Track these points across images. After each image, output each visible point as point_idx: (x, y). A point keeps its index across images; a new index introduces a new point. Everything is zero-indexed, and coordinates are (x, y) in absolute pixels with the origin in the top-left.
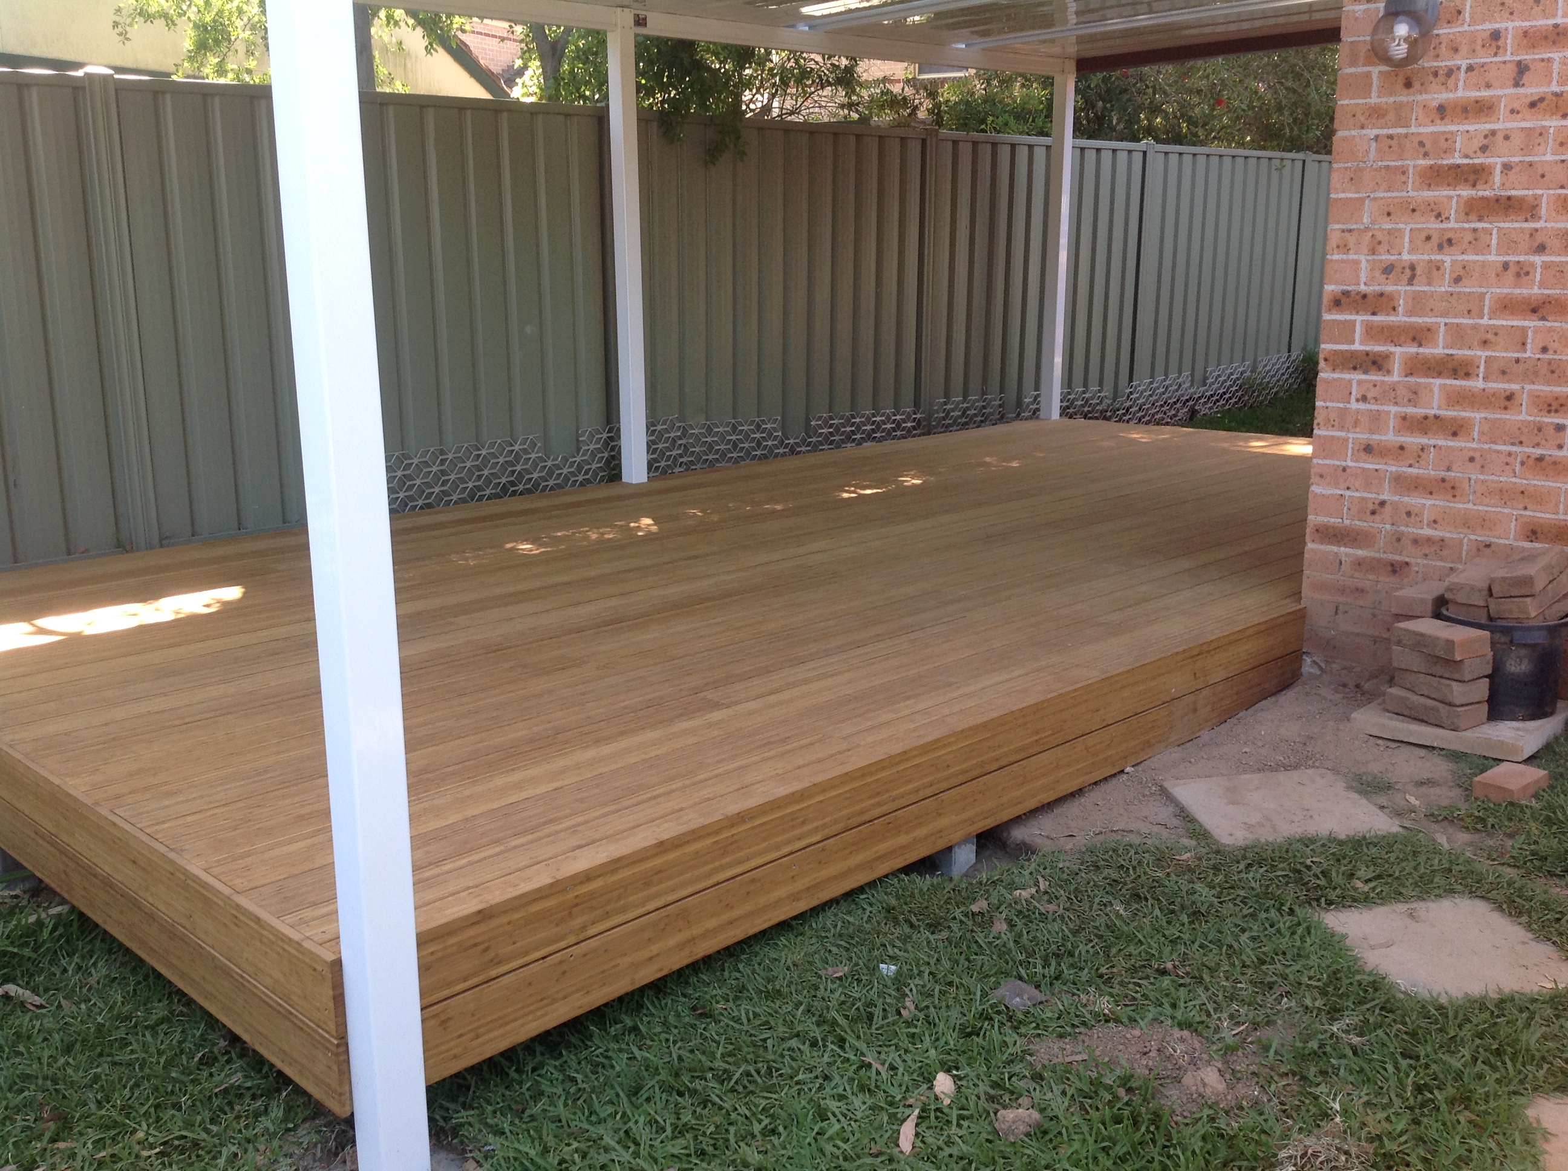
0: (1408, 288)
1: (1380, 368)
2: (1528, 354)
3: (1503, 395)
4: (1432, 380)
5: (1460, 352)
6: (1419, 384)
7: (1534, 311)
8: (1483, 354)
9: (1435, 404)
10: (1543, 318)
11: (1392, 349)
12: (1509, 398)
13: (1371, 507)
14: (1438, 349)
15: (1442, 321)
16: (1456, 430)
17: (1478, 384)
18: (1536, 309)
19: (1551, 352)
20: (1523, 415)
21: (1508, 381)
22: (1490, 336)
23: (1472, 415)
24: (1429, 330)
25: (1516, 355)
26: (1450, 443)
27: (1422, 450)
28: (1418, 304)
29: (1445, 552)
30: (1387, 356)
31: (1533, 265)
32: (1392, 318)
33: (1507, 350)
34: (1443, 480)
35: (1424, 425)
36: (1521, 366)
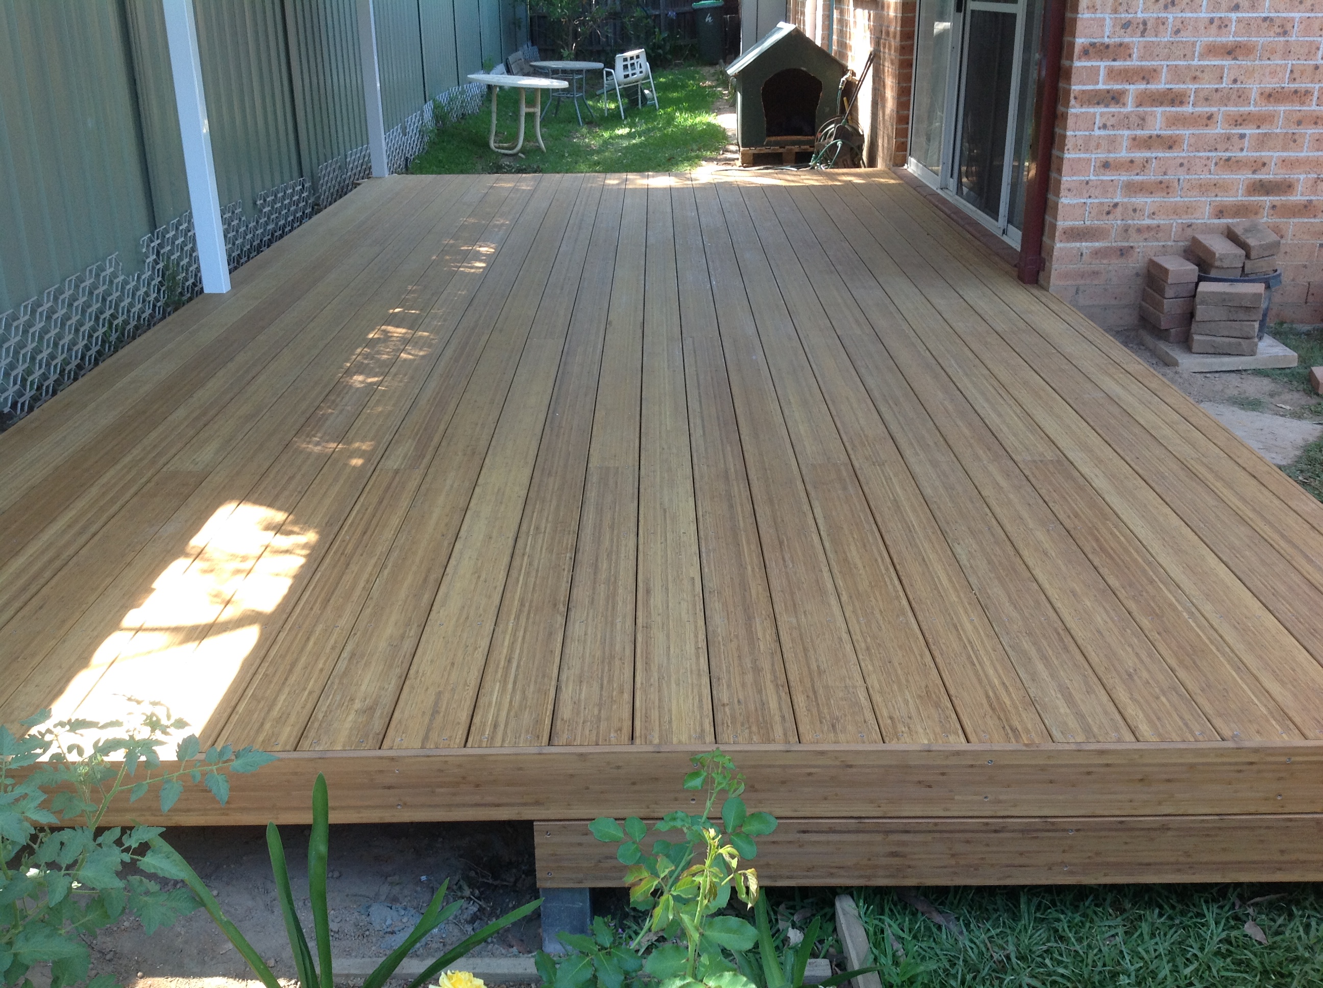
0: (1141, 39)
1: (1117, 102)
2: (1224, 85)
3: (1206, 116)
4: (1155, 109)
5: (1177, 86)
6: (1146, 113)
7: (1229, 53)
8: (1193, 87)
9: (1158, 126)
10: (1235, 59)
11: (1127, 87)
12: (1210, 117)
13: (1107, 209)
14: (1160, 85)
15: (1165, 63)
16: (1171, 144)
17: (1188, 109)
18: (1231, 51)
19: (1239, 82)
20: (1219, 129)
21: (1210, 106)
22: (1198, 73)
23: (1184, 132)
24: (1155, 71)
25: (1216, 86)
26: (1167, 155)
27: (1147, 162)
28: (1149, 51)
29: (1160, 235)
30: (1122, 93)
31: (1230, 20)
32: (1128, 63)
33: (1210, 83)
34: (1161, 182)
35: (1148, 143)
36: (1219, 94)
